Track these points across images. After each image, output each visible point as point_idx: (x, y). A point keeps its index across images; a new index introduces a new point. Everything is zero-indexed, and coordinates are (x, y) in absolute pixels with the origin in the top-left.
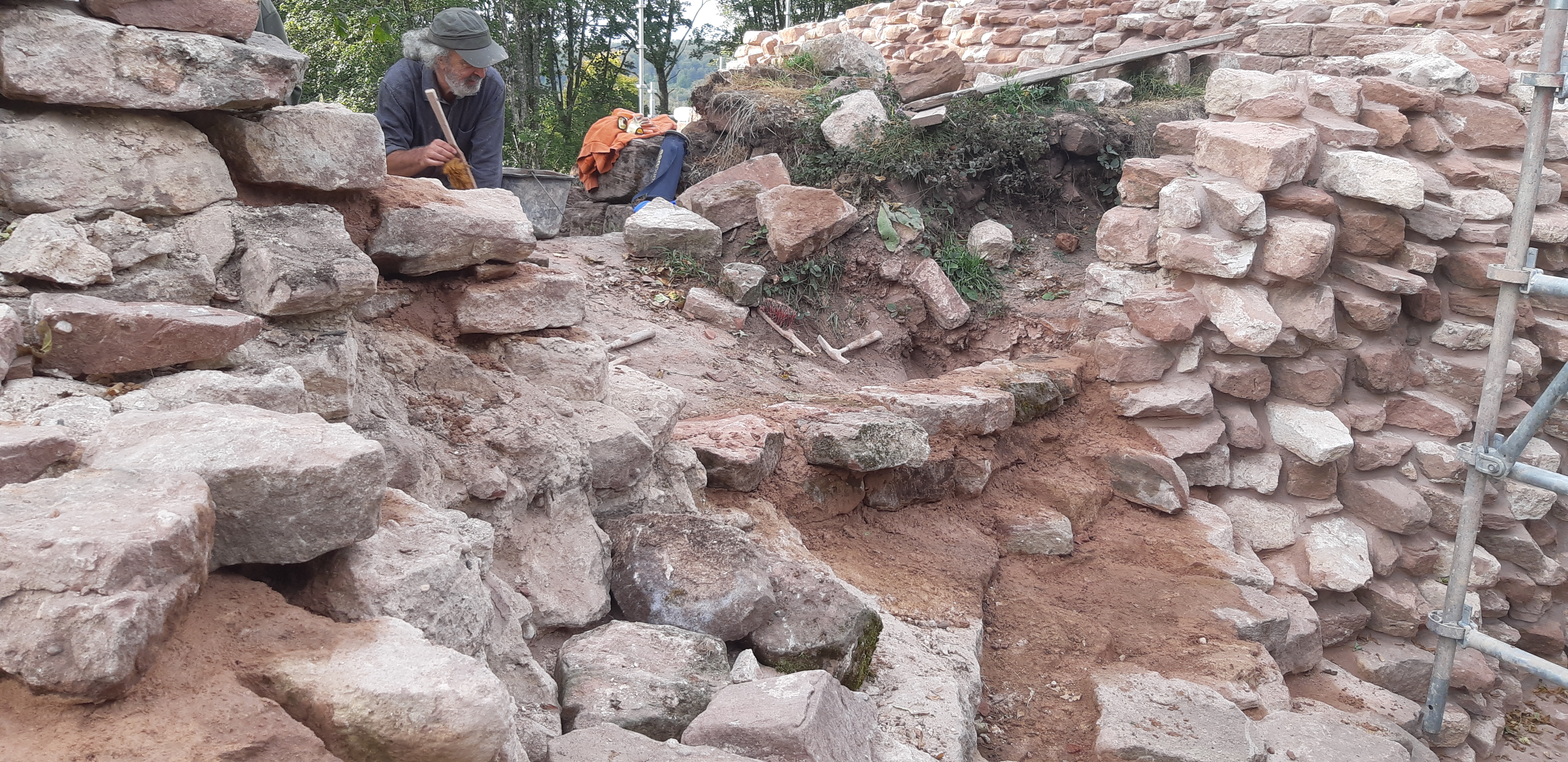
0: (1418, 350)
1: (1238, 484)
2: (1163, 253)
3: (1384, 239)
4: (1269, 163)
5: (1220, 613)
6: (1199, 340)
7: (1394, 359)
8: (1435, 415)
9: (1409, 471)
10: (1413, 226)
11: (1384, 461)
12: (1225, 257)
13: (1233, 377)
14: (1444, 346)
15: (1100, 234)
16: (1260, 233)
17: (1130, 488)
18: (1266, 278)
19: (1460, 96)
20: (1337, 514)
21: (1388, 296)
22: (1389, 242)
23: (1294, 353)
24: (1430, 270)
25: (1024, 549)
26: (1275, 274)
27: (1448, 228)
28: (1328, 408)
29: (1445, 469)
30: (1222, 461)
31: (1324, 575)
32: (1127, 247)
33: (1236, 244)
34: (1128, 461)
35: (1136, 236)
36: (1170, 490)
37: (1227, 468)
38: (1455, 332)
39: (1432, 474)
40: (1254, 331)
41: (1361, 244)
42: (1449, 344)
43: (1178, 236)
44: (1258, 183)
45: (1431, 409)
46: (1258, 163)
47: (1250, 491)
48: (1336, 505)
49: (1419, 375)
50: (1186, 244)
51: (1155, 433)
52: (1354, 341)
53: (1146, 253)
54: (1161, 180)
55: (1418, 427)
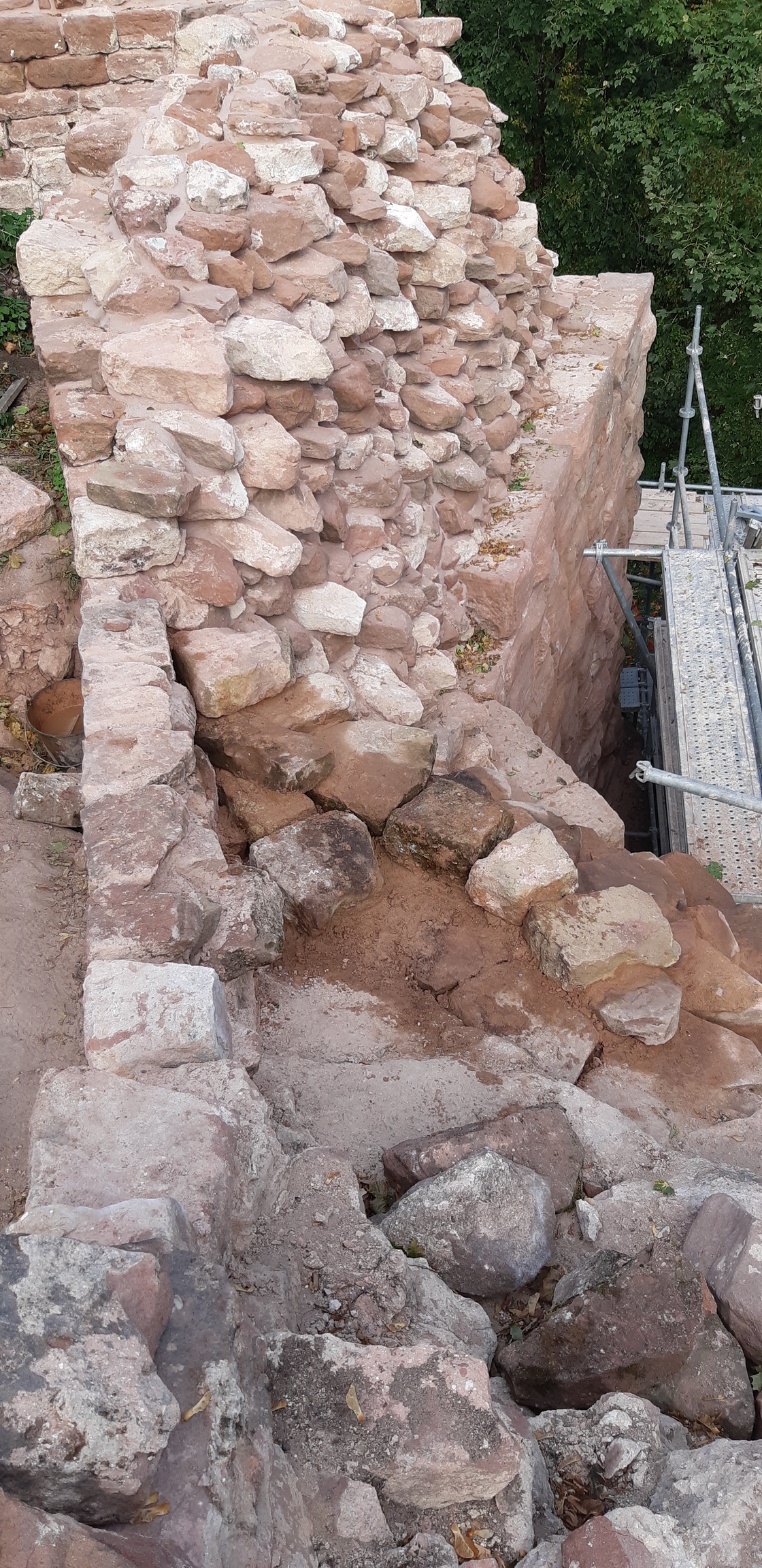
3: (305, 408)
8: (368, 531)
12: (226, 498)
22: (308, 409)
28: (327, 578)
40: (287, 558)
41: (289, 420)
44: (217, 409)
46: (212, 389)
54: (109, 429)
55: (364, 549)
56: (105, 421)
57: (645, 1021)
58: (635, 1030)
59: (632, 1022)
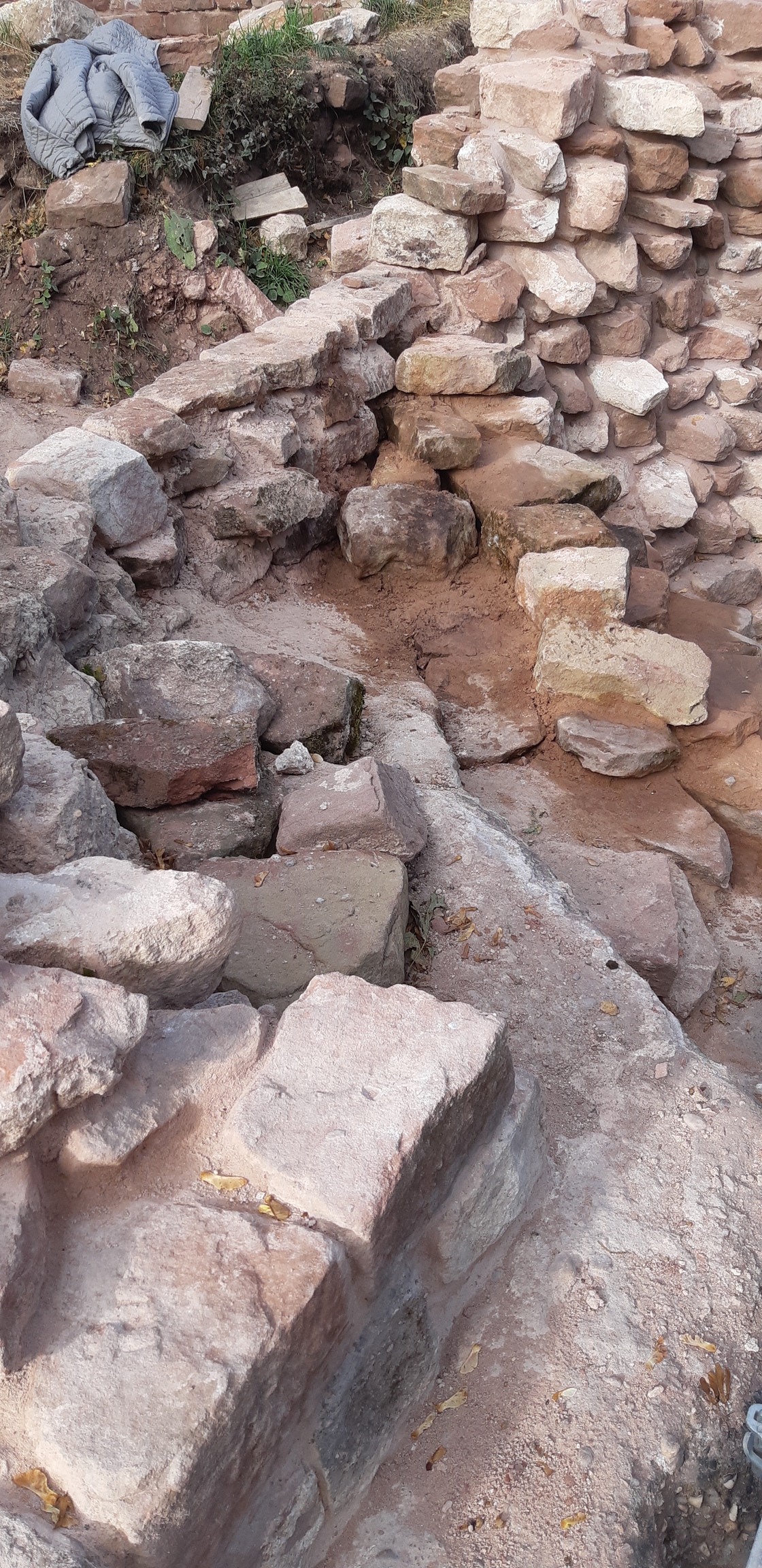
0: (709, 279)
1: (575, 448)
3: (671, 171)
4: (560, 108)
6: (522, 312)
7: (691, 295)
8: (728, 340)
9: (713, 400)
10: (694, 153)
11: (692, 395)
12: (533, 220)
13: (557, 345)
14: (730, 270)
16: (562, 188)
18: (573, 234)
20: (659, 455)
21: (680, 231)
22: (676, 173)
23: (608, 308)
24: (713, 196)
26: (580, 229)
27: (725, 148)
28: (641, 356)
29: (741, 391)
30: (558, 429)
31: (659, 517)
33: (541, 203)
37: (563, 434)
38: (738, 255)
39: (731, 399)
40: (573, 294)
41: (650, 181)
42: (734, 268)
44: (552, 132)
45: (724, 336)
46: (550, 109)
47: (585, 453)
48: (658, 447)
49: (711, 304)
52: (655, 283)
54: (456, 140)
55: (716, 356)
56: (455, 132)
57: (592, 742)
58: (578, 746)
59: (578, 738)
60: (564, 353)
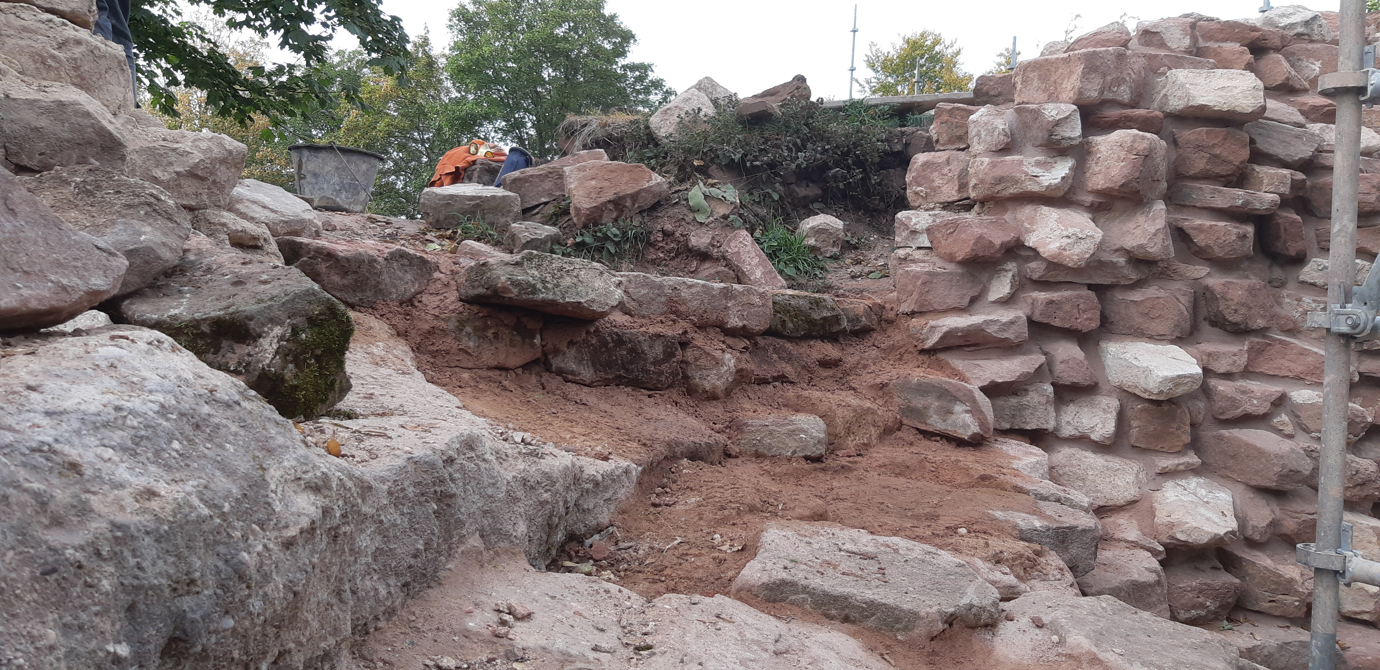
0: (1285, 292)
1: (1067, 431)
2: (973, 182)
3: (1225, 154)
4: (1079, 69)
5: (999, 514)
6: (1012, 266)
7: (1252, 293)
8: (1310, 359)
9: (1283, 424)
10: (1257, 142)
11: (1250, 409)
12: (1036, 171)
13: (1052, 304)
14: (1313, 285)
15: (909, 178)
16: (1074, 143)
17: (919, 414)
18: (1089, 199)
19: (1312, 41)
20: (1195, 471)
21: (1235, 216)
22: (1231, 158)
23: (1125, 277)
24: (1284, 190)
25: (761, 450)
26: (1097, 191)
27: (1304, 148)
28: (1173, 342)
30: (1043, 400)
31: (1172, 525)
32: (936, 184)
33: (1049, 160)
34: (919, 384)
35: (946, 171)
36: (967, 412)
37: (1051, 409)
38: (1325, 268)
39: (1312, 428)
40: (1069, 241)
41: (1199, 163)
42: (1320, 281)
43: (987, 160)
44: (1071, 94)
45: (1303, 353)
46: (1071, 73)
47: (1082, 440)
48: (1192, 459)
49: (1288, 319)
50: (993, 165)
51: (958, 362)
52: (1200, 271)
53: (956, 188)
55: (1291, 375)
60: (1060, 314)
